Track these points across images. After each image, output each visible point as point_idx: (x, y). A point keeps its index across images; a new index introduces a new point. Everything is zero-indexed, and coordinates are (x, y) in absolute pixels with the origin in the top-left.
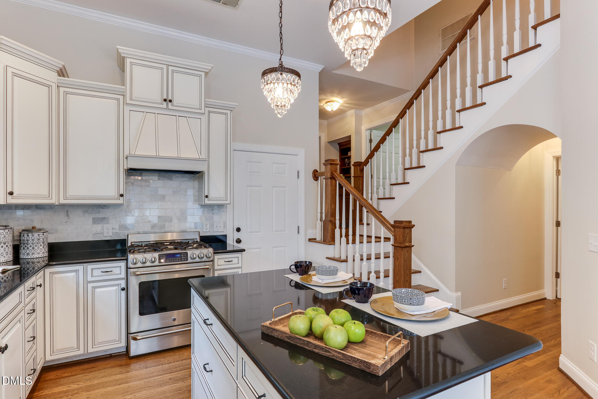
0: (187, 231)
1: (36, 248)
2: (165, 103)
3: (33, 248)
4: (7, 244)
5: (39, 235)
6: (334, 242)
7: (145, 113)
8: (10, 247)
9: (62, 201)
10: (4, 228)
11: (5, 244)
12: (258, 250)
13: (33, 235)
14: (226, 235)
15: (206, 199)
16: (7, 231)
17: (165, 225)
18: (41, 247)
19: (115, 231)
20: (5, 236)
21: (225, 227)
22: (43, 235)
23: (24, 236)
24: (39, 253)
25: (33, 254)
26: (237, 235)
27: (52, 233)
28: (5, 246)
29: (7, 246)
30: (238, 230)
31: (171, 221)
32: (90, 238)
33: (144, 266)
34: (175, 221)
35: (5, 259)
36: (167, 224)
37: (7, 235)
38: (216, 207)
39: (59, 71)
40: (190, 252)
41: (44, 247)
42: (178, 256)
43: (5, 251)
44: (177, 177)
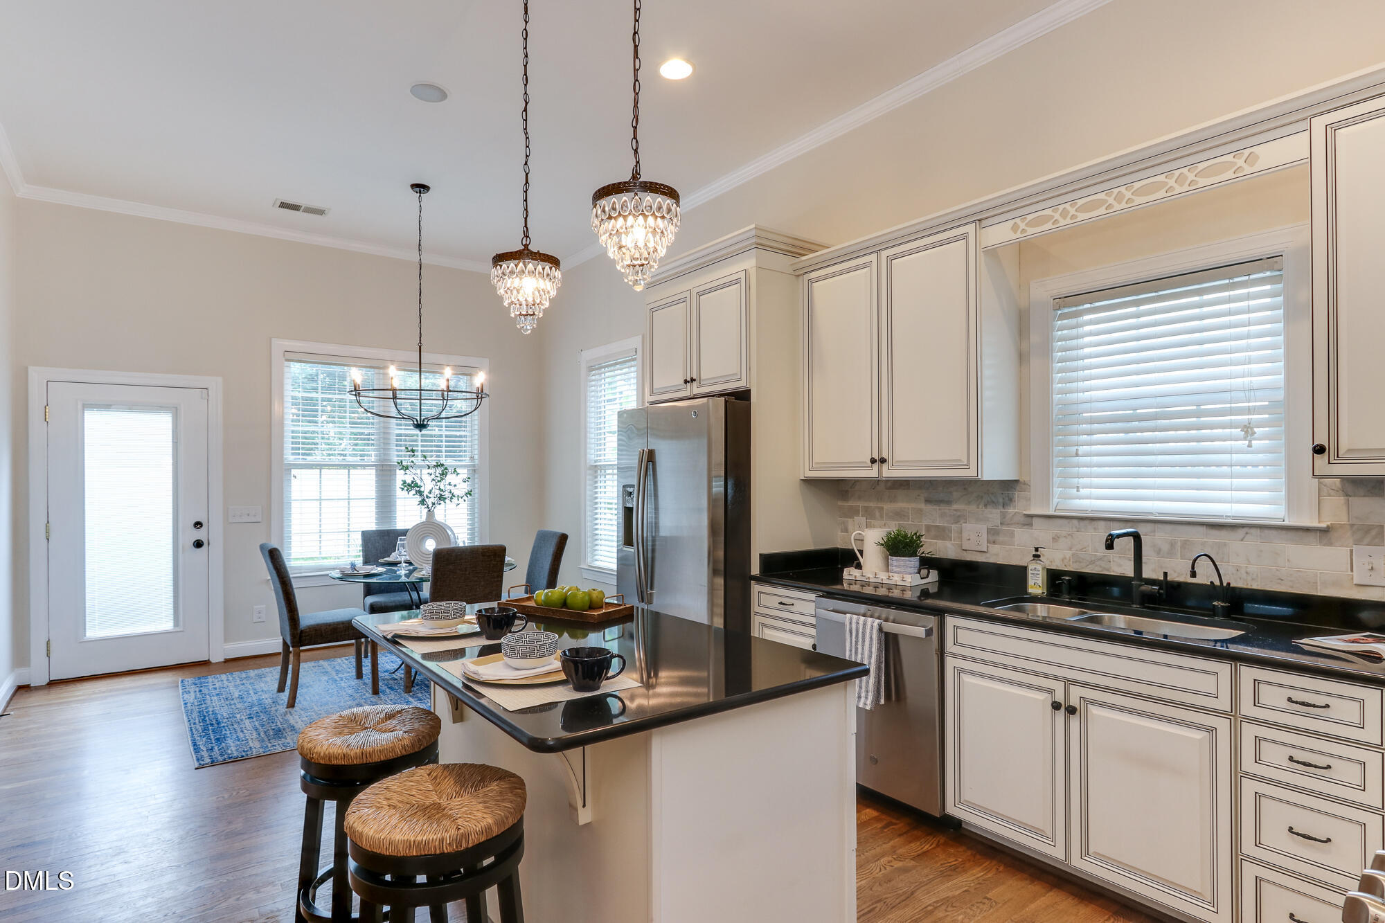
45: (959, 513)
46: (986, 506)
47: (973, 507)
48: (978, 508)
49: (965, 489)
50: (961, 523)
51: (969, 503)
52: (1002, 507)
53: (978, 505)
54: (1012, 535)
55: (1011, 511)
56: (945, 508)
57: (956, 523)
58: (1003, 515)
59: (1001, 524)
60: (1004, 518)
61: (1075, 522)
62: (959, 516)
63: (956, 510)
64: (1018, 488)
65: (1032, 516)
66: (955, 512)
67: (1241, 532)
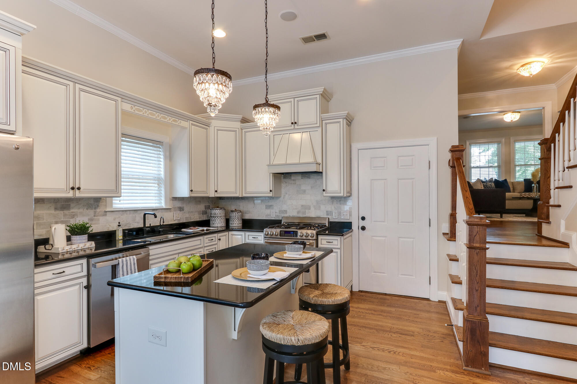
0: (321, 217)
1: (234, 221)
2: (293, 125)
3: (233, 221)
4: (221, 217)
5: (235, 214)
6: (455, 239)
7: (282, 135)
8: (223, 219)
9: (244, 195)
10: (220, 209)
11: (220, 217)
12: (384, 238)
13: (233, 214)
14: (351, 222)
15: (324, 192)
16: (221, 210)
17: (306, 211)
18: (237, 221)
19: (277, 214)
20: (220, 213)
21: (350, 215)
22: (238, 214)
23: (231, 214)
24: (236, 224)
25: (233, 224)
26: (362, 223)
27: (248, 213)
28: (220, 218)
29: (221, 218)
30: (363, 218)
31: (310, 209)
32: (264, 218)
33: (271, 237)
34: (312, 209)
35: (221, 225)
36: (307, 211)
37: (221, 213)
38: (343, 199)
39: (242, 121)
40: (299, 232)
41: (238, 221)
42: (292, 233)
43: (220, 221)
44: (314, 176)
45: (74, 214)
46: (87, 209)
47: (81, 210)
48: (84, 210)
49: (77, 202)
50: (75, 217)
51: (79, 209)
52: (94, 209)
53: (84, 209)
54: (99, 220)
55: (98, 210)
56: (66, 212)
57: (72, 218)
58: (95, 212)
59: (94, 216)
60: (95, 213)
61: (121, 212)
62: (74, 215)
63: (72, 212)
64: (101, 201)
65: (106, 212)
66: (72, 213)
67: (158, 210)
